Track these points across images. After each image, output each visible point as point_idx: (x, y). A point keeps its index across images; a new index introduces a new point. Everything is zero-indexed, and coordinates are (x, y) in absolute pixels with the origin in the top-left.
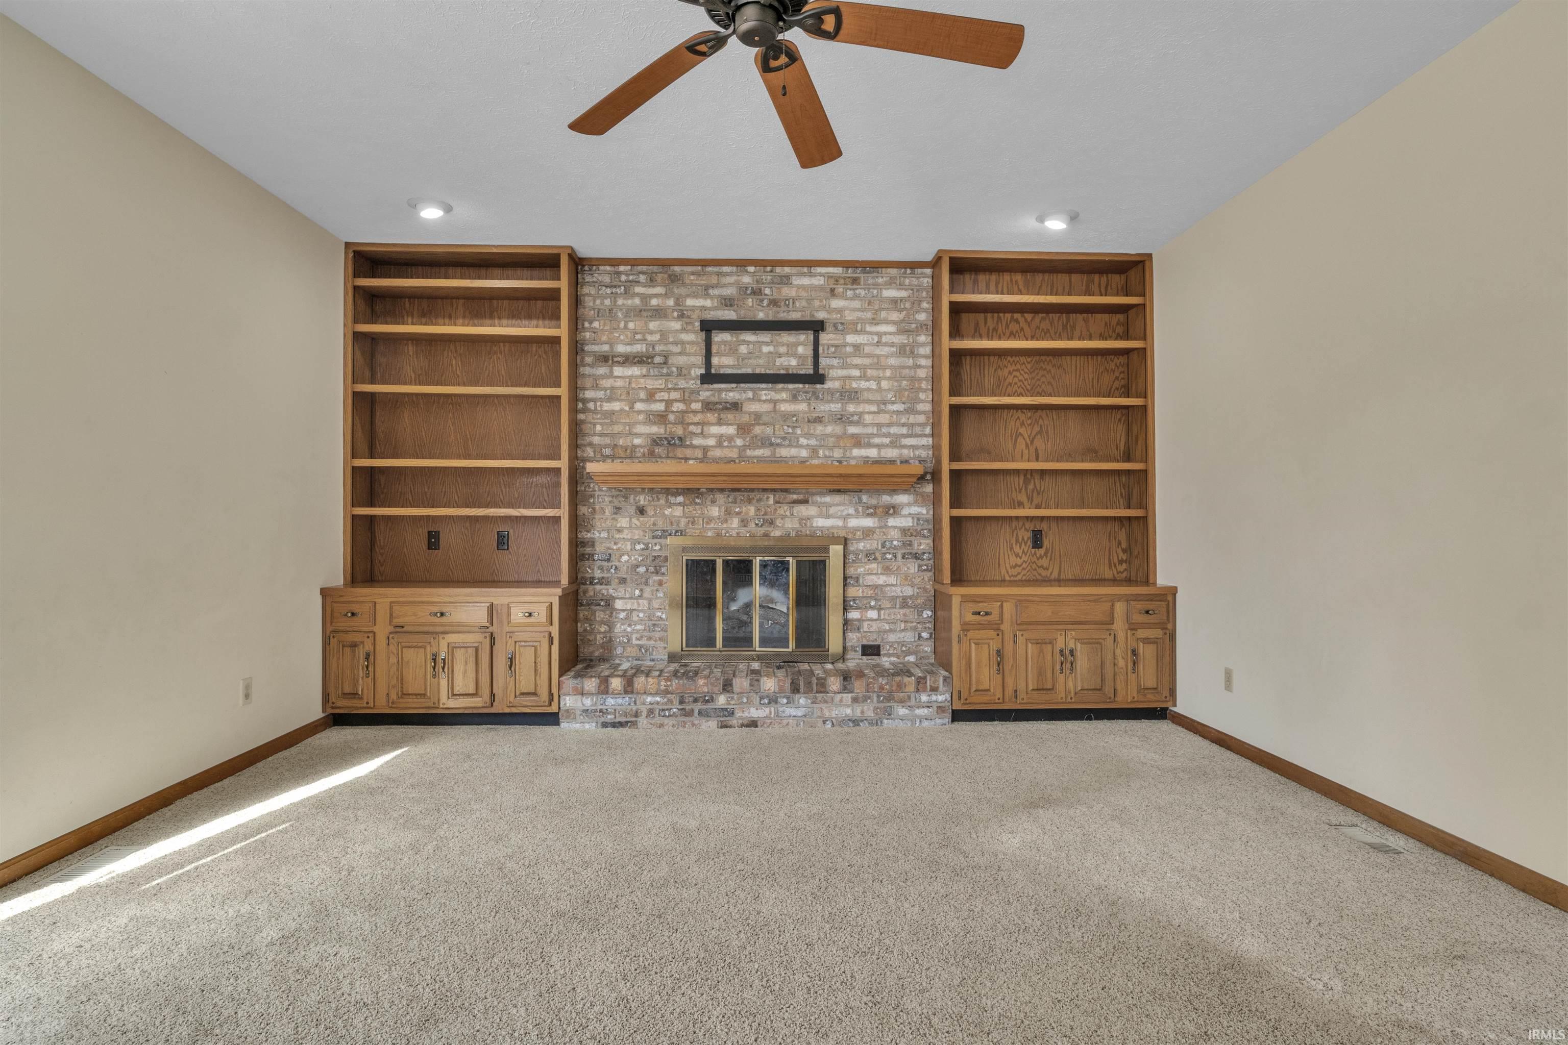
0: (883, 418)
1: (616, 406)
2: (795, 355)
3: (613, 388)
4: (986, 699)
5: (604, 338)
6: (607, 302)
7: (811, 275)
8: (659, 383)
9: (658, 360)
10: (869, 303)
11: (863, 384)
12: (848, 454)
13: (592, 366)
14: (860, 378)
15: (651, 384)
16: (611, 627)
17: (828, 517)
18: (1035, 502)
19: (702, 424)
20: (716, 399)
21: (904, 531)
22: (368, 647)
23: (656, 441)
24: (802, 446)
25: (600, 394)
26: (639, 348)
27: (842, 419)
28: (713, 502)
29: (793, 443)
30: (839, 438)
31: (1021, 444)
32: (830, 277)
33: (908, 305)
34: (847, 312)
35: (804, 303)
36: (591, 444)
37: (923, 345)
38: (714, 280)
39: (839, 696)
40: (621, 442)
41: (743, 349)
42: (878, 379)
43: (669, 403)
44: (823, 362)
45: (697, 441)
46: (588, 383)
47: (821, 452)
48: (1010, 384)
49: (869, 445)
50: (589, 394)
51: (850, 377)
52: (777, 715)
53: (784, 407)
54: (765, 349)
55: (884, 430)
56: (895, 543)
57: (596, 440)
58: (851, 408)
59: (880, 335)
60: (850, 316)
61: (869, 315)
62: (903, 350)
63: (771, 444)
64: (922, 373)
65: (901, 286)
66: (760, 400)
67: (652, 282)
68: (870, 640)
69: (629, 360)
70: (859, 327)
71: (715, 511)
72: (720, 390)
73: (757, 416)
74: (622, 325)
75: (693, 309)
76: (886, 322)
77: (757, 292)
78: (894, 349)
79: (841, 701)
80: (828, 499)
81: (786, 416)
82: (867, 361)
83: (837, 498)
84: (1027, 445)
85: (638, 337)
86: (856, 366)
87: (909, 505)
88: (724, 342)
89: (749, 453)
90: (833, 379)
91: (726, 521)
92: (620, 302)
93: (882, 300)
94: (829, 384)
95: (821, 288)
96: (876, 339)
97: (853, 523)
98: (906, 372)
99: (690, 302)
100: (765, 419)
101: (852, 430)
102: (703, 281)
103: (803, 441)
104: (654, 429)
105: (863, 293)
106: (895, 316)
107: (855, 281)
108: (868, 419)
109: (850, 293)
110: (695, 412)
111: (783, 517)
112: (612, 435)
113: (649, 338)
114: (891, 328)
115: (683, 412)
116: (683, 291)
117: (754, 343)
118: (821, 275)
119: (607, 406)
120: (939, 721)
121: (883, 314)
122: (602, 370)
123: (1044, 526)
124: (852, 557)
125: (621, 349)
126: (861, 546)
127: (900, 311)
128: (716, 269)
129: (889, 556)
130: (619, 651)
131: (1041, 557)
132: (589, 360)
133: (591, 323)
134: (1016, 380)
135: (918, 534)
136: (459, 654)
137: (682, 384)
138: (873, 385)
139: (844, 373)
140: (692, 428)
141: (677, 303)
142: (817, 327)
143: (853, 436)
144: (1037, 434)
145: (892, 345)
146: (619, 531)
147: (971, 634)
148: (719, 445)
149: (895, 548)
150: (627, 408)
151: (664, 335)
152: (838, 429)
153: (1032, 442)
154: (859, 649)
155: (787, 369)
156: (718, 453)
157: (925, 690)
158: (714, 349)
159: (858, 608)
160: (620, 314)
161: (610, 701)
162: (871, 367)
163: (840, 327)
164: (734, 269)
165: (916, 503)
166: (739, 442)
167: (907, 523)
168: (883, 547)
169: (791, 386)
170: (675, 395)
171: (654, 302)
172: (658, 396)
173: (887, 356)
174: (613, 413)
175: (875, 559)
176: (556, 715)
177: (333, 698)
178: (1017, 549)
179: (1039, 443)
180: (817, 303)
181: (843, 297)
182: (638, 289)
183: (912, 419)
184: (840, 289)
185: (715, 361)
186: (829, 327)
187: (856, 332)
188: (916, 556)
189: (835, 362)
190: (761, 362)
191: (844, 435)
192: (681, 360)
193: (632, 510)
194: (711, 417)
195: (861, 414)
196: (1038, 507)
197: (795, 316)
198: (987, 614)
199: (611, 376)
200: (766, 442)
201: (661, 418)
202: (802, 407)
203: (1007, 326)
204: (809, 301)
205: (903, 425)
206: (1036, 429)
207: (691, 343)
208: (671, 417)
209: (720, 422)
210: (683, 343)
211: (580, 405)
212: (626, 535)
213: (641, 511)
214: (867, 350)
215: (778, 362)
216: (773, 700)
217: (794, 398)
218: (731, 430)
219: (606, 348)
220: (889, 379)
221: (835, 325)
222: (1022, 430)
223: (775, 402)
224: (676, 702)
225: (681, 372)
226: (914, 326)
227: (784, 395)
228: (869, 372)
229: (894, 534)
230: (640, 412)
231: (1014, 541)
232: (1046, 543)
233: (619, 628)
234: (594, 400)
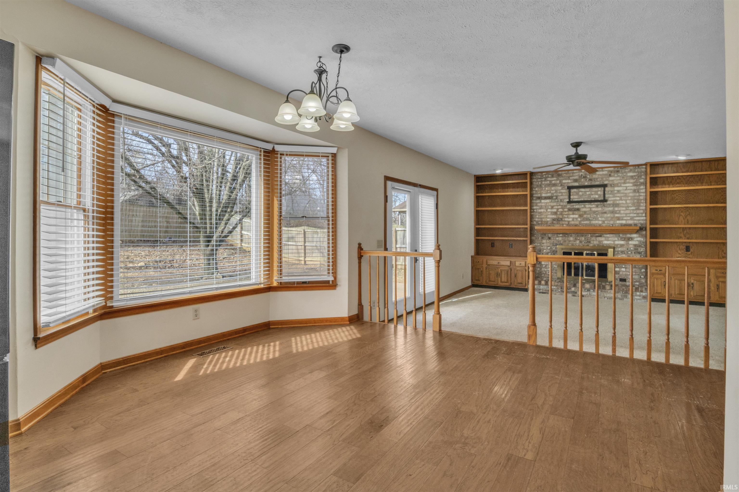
0: (628, 212)
1: (542, 210)
2: (597, 194)
3: (541, 206)
4: (662, 295)
5: (539, 193)
6: (540, 183)
7: (603, 171)
8: (555, 204)
9: (554, 198)
10: (623, 178)
11: (621, 202)
12: (615, 222)
13: (535, 200)
14: (620, 200)
15: (552, 204)
16: (541, 269)
17: (608, 240)
18: (688, 236)
19: (568, 215)
20: (572, 208)
21: (635, 245)
22: (481, 269)
23: (554, 220)
24: (599, 220)
25: (538, 207)
26: (549, 195)
27: (613, 212)
28: (571, 236)
29: (597, 219)
30: (612, 218)
31: (681, 218)
32: (609, 171)
33: (636, 177)
34: (615, 181)
35: (600, 179)
36: (535, 221)
37: (642, 189)
38: (571, 175)
39: (609, 291)
40: (544, 220)
41: (581, 193)
42: (626, 200)
43: (558, 209)
44: (607, 196)
45: (566, 219)
46: (534, 204)
47: (606, 222)
48: (677, 199)
49: (622, 220)
50: (535, 208)
51: (616, 200)
52: (590, 294)
53: (593, 209)
54: (588, 193)
55: (628, 215)
56: (632, 249)
57: (537, 219)
58: (616, 209)
59: (626, 187)
60: (616, 182)
61: (623, 181)
62: (634, 191)
63: (590, 220)
64: (642, 198)
65: (634, 172)
66: (586, 208)
67: (553, 176)
68: (623, 277)
69: (546, 198)
70: (619, 185)
71: (572, 239)
72: (573, 205)
73: (585, 212)
74: (544, 189)
75: (565, 183)
76: (629, 183)
77: (585, 177)
78: (631, 191)
79: (610, 292)
80: (608, 235)
81: (594, 212)
82: (622, 195)
83: (611, 235)
84: (684, 219)
85: (549, 192)
86: (618, 197)
87: (637, 237)
88: (575, 192)
89: (582, 222)
90: (610, 201)
91: (575, 241)
92: (543, 183)
93: (628, 176)
94: (608, 202)
95: (606, 175)
96: (625, 188)
97: (617, 242)
98: (636, 197)
99: (564, 181)
100: (587, 213)
101: (617, 215)
102: (568, 175)
103: (600, 219)
104: (554, 216)
105: (620, 175)
106: (632, 181)
107: (618, 171)
108: (622, 212)
109: (616, 175)
110: (566, 211)
111: (593, 241)
112: (541, 218)
113: (552, 192)
114: (631, 185)
115: (562, 212)
116: (562, 178)
117: (584, 192)
118: (606, 170)
119: (540, 211)
120: (643, 301)
121: (628, 181)
122: (538, 201)
123: (691, 245)
124: (616, 253)
125: (544, 195)
126: (620, 249)
127: (634, 179)
128: (572, 172)
129: (629, 253)
130: (543, 275)
131: (689, 254)
132: (534, 198)
133: (535, 189)
134: (679, 198)
135: (640, 246)
136: (503, 273)
137: (562, 204)
138: (624, 202)
139: (614, 199)
140: (565, 216)
141: (560, 182)
142: (604, 186)
143: (617, 217)
144: (688, 215)
145: (631, 190)
146: (543, 243)
147: (655, 276)
148: (573, 220)
149: (632, 250)
150: (545, 211)
151: (556, 191)
152: (612, 215)
153: (686, 217)
154: (619, 280)
155: (595, 198)
156: (573, 223)
157: (638, 291)
158: (571, 194)
159: (618, 267)
160: (543, 186)
161: (540, 287)
162: (623, 196)
163: (613, 185)
164: (578, 171)
165: (639, 237)
166: (579, 219)
167: (637, 243)
168: (627, 249)
169: (596, 203)
170: (559, 207)
171: (553, 182)
172: (555, 207)
173: (629, 193)
174: (541, 212)
175: (625, 253)
176: (527, 289)
177: (473, 281)
178: (679, 252)
179: (689, 218)
180: (605, 179)
181: (614, 176)
182: (549, 179)
183: (638, 212)
184: (612, 174)
185: (572, 197)
186: (609, 186)
187: (618, 186)
188: (639, 253)
189: (611, 196)
190: (586, 197)
191: (614, 217)
192: (561, 197)
193: (547, 238)
194: (570, 213)
195: (620, 211)
196: (688, 239)
197: (597, 183)
198: (660, 270)
199: (541, 202)
200: (587, 219)
201: (555, 213)
202: (600, 209)
203: (676, 181)
204: (602, 178)
205: (635, 213)
206: (688, 213)
207: (564, 192)
208: (558, 213)
209: (573, 214)
210: (562, 193)
211: (532, 211)
212: (545, 245)
213: (550, 238)
214: (622, 191)
215: (592, 196)
216: (589, 290)
217: (597, 206)
218: (577, 216)
219: (539, 195)
220: (630, 200)
221: (611, 185)
222: (682, 214)
223: (591, 208)
224: (560, 289)
225: (561, 201)
226: (639, 183)
227: (594, 206)
228: (623, 198)
229: (631, 246)
230: (549, 212)
231: (678, 249)
232: (691, 250)
233: (543, 269)
234: (536, 209)
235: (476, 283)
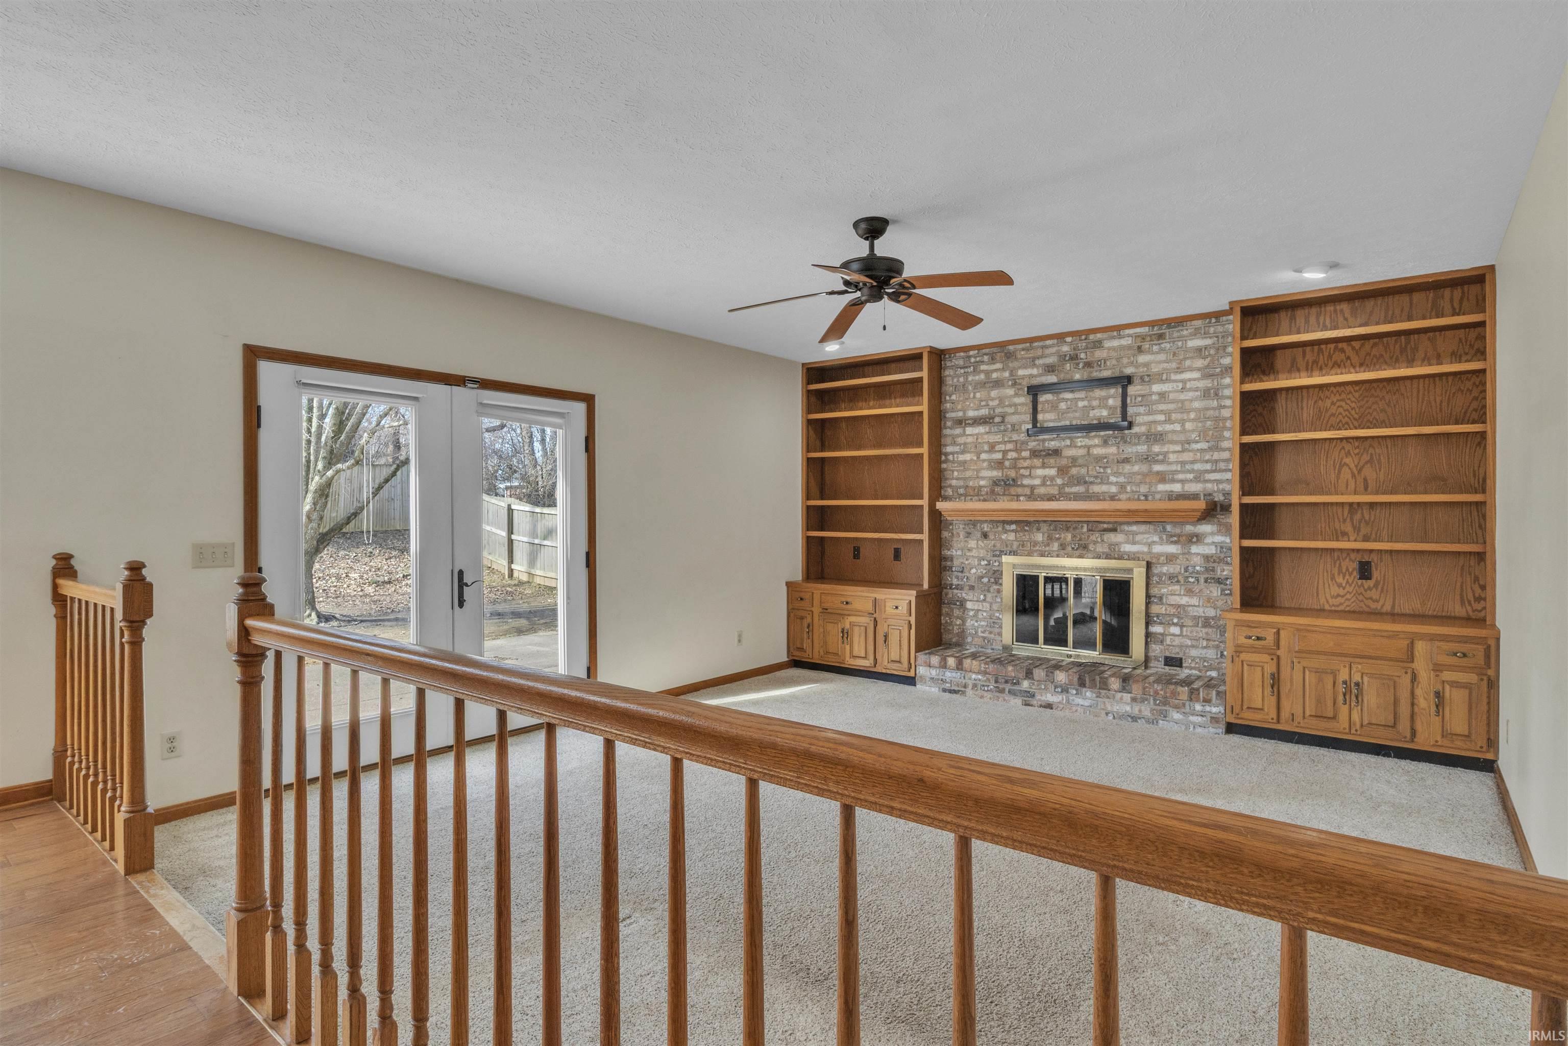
0: (1187, 456)
1: (968, 457)
2: (1106, 407)
3: (965, 444)
4: (1259, 716)
5: (959, 407)
6: (962, 379)
7: (1120, 337)
8: (998, 438)
9: (997, 420)
10: (1174, 354)
11: (1168, 427)
12: (1153, 489)
13: (951, 428)
14: (1165, 422)
15: (993, 438)
16: (964, 622)
17: (1134, 543)
18: (1364, 530)
19: (1030, 468)
20: (1041, 448)
21: (1207, 558)
22: (809, 620)
23: (996, 483)
24: (1111, 483)
25: (957, 449)
26: (984, 412)
27: (1148, 459)
28: (1038, 529)
29: (1104, 480)
30: (1145, 475)
31: (1346, 474)
32: (1137, 336)
33: (1212, 352)
34: (1153, 365)
35: (1114, 362)
36: (950, 486)
37: (1228, 386)
38: (1039, 352)
39: (1119, 695)
40: (971, 484)
41: (1063, 406)
42: (1182, 422)
43: (1005, 452)
44: (1131, 410)
45: (1026, 482)
46: (948, 440)
47: (1129, 488)
48: (1333, 415)
49: (1173, 481)
50: (949, 449)
51: (1155, 422)
52: (1068, 701)
53: (1096, 451)
54: (1081, 404)
55: (1188, 467)
56: (1198, 568)
57: (954, 482)
58: (1156, 449)
59: (1184, 382)
60: (1155, 369)
61: (1174, 365)
62: (1206, 394)
63: (1085, 482)
64: (1226, 413)
65: (1206, 335)
66: (1076, 447)
67: (993, 360)
68: (1173, 653)
69: (977, 421)
70: (1164, 377)
71: (1039, 537)
72: (1044, 441)
73: (1074, 459)
74: (972, 395)
75: (1023, 377)
76: (1191, 369)
77: (1074, 358)
78: (1198, 393)
79: (1121, 699)
80: (1134, 528)
81: (1099, 459)
82: (1171, 406)
83: (1143, 528)
84: (1353, 476)
85: (983, 403)
86: (1161, 412)
87: (1212, 534)
88: (1047, 401)
89: (1067, 490)
90: (1140, 425)
91: (1048, 545)
92: (970, 378)
93: (1187, 350)
94: (1136, 430)
95: (1129, 347)
96: (1180, 385)
97: (1157, 549)
98: (1211, 413)
99: (1021, 372)
100: (1080, 461)
101: (1157, 468)
102: (1031, 354)
103: (1113, 479)
104: (996, 474)
105: (1168, 346)
106: (1200, 363)
107: (1161, 336)
108: (1172, 458)
109: (1155, 348)
110: (1025, 459)
111: (1095, 543)
112: (965, 479)
113: (991, 403)
114: (1196, 375)
115: (1016, 459)
116: (1016, 364)
117: (1071, 400)
118: (1129, 336)
119: (961, 458)
120: (1212, 730)
121: (1188, 363)
122: (958, 431)
123: (1374, 558)
124: (1155, 579)
125: (971, 414)
126: (1165, 569)
127: (1204, 358)
128: (1041, 344)
129: (1191, 580)
130: (969, 639)
131: (1370, 589)
132: (949, 424)
133: (950, 397)
134: (1341, 410)
135: (1221, 561)
136: (856, 629)
137: (1015, 437)
138: (1177, 427)
139: (1151, 418)
140: (1022, 471)
141: (1011, 375)
142: (1125, 381)
143: (1158, 473)
144: (1366, 463)
145: (1196, 389)
146: (970, 550)
147: (1243, 656)
148: (1043, 484)
149: (1198, 573)
150: (975, 458)
151: (1001, 400)
152: (1144, 468)
153: (1360, 471)
154: (1162, 660)
155: (1099, 419)
156: (1042, 490)
157: (1198, 700)
158: (1040, 407)
159: (1161, 623)
160: (970, 388)
161: (948, 674)
162: (1174, 411)
163: (1147, 379)
164: (1055, 341)
165: (1219, 532)
166: (1059, 481)
167: (1211, 550)
168: (1186, 570)
169: (1102, 433)
170: (1010, 446)
171: (995, 375)
172: (998, 448)
173: (1191, 401)
174: (965, 462)
175: (1178, 581)
176: (914, 678)
177: (791, 649)
178: (1340, 579)
179: (1368, 472)
180: (1125, 361)
181: (1150, 352)
182: (983, 367)
183: (1216, 456)
184: (1146, 346)
185: (1040, 417)
186: (1136, 380)
187: (1162, 381)
188: (1219, 581)
189: (1142, 410)
190: (1077, 415)
191: (1150, 472)
192: (1014, 419)
193: (979, 535)
194: (1037, 462)
195: (1165, 454)
196: (1366, 539)
197: (1106, 374)
198: (1258, 638)
199: (964, 434)
200: (1080, 481)
201: (999, 464)
202: (1113, 450)
203: (1330, 357)
204: (1119, 359)
205: (1207, 462)
206: (1366, 457)
207: (1022, 404)
208: (1007, 463)
209: (1044, 466)
210: (1015, 405)
211: (943, 458)
212: (974, 553)
213: (985, 536)
214: (1172, 396)
215: (1092, 414)
216: (1065, 690)
217: (1105, 443)
218: (1052, 472)
219: (960, 414)
220: (1193, 420)
221: (1142, 378)
222: (1348, 460)
223: (1089, 448)
224: (993, 681)
225: (1014, 428)
226: (1218, 370)
227: (1096, 441)
228: (1174, 416)
229: (1197, 560)
230: (984, 461)
231: (1336, 571)
232: (1376, 574)
233: (969, 623)
234: (953, 453)
235: (799, 656)
